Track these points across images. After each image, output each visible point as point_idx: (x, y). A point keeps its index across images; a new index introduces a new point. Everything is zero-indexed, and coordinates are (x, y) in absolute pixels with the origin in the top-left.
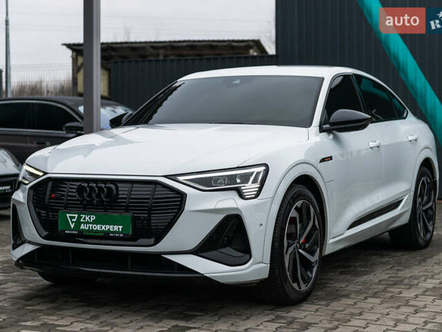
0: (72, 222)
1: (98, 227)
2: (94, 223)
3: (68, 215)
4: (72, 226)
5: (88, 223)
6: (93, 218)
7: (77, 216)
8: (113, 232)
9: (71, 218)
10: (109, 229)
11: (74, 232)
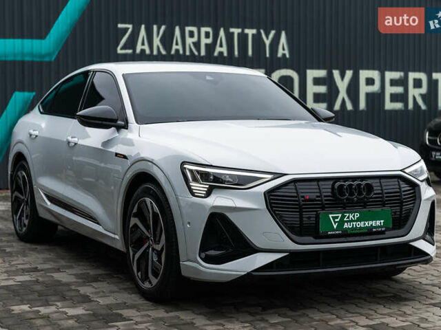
0: (335, 222)
1: (361, 224)
3: (330, 216)
4: (335, 227)
5: (352, 221)
6: (357, 215)
7: (340, 215)
8: (375, 227)
9: (334, 218)
10: (371, 225)
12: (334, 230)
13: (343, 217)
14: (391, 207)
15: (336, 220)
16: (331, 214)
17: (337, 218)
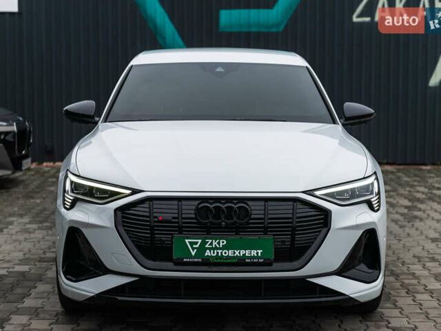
0: (193, 249)
1: (230, 253)
2: (224, 248)
3: (187, 241)
4: (193, 254)
5: (216, 248)
6: (223, 242)
7: (200, 241)
11: (196, 260)
12: (191, 257)
13: (204, 243)
14: (274, 235)
15: (194, 246)
16: (188, 238)
17: (196, 243)
